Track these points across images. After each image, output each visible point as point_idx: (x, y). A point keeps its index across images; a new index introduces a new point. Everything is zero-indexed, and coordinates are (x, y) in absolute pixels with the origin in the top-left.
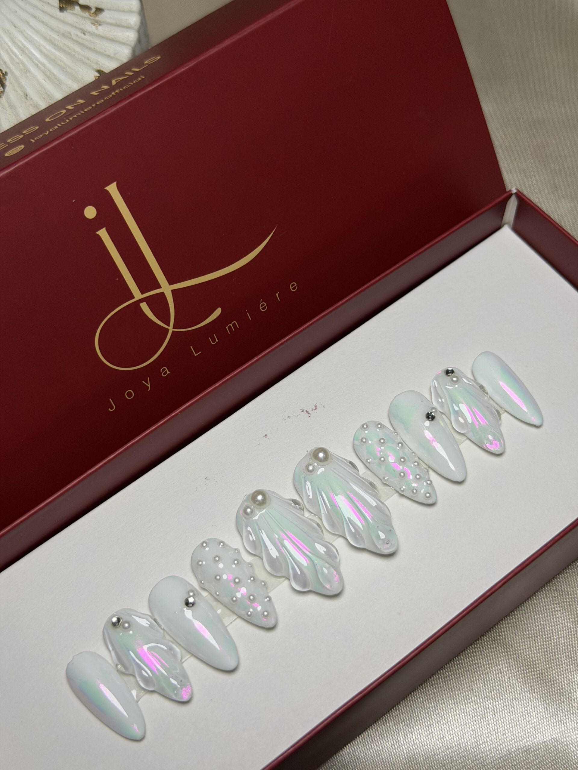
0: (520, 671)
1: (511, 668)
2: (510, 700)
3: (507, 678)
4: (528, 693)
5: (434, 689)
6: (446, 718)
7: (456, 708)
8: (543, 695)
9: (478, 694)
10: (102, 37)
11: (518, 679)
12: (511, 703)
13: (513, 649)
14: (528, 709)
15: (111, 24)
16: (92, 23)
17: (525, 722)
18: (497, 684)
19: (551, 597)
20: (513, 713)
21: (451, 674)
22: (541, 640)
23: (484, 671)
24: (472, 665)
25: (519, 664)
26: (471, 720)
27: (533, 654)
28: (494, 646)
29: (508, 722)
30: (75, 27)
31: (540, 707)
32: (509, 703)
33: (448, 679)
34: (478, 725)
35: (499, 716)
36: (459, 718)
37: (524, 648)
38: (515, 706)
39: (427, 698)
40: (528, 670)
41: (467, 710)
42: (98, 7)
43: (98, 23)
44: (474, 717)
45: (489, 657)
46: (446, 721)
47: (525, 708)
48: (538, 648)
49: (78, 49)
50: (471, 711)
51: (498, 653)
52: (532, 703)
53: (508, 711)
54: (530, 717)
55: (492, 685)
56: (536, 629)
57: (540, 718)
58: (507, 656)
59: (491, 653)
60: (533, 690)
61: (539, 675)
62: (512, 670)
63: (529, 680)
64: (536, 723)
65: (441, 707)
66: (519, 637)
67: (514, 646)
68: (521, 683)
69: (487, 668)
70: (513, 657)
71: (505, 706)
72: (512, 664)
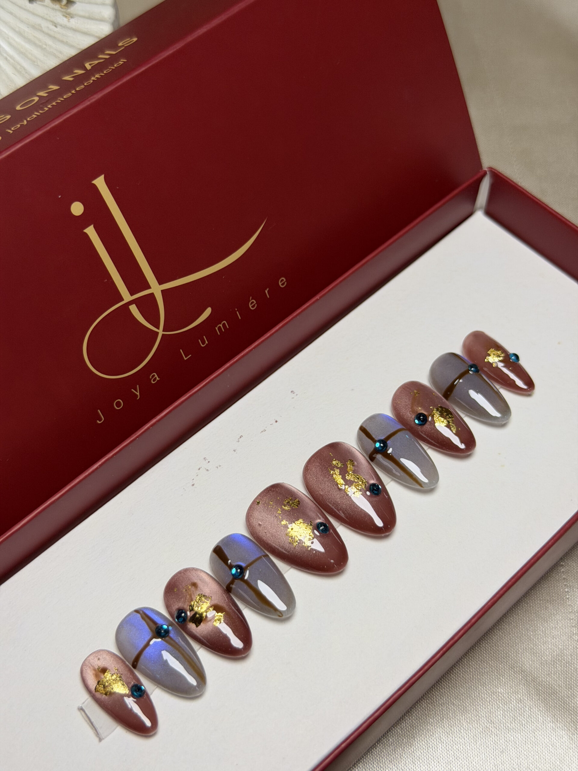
0: (541, 699)
1: (531, 696)
2: (532, 731)
3: (528, 707)
4: (551, 722)
5: (451, 722)
6: (465, 753)
7: (475, 742)
8: (567, 724)
9: (498, 726)
10: (75, 30)
11: (540, 708)
12: (534, 734)
13: (531, 676)
14: (552, 739)
15: (84, 17)
16: (64, 16)
17: (549, 753)
18: (517, 714)
19: (568, 619)
20: (536, 744)
21: (468, 705)
22: (560, 666)
23: (503, 700)
24: (490, 695)
25: (540, 692)
26: (492, 754)
27: (553, 680)
28: (511, 673)
29: (532, 754)
30: (46, 19)
31: (564, 737)
32: (531, 734)
33: (465, 711)
34: (500, 759)
35: (522, 748)
36: (479, 753)
37: (543, 675)
38: (538, 736)
39: (444, 731)
40: (550, 698)
41: (487, 743)
43: (69, 16)
44: (495, 751)
45: (508, 685)
46: (465, 757)
47: (548, 739)
48: (557, 674)
49: (50, 42)
50: (492, 745)
51: (516, 680)
52: (556, 733)
53: (531, 743)
54: (555, 749)
55: (512, 715)
56: (554, 653)
57: (565, 748)
58: (526, 683)
59: (509, 681)
60: (556, 719)
61: (561, 703)
62: (533, 698)
63: (551, 708)
64: (561, 754)
65: (459, 741)
66: (536, 663)
67: (532, 673)
68: (543, 712)
69: (506, 697)
70: (532, 684)
71: (528, 737)
72: (532, 692)
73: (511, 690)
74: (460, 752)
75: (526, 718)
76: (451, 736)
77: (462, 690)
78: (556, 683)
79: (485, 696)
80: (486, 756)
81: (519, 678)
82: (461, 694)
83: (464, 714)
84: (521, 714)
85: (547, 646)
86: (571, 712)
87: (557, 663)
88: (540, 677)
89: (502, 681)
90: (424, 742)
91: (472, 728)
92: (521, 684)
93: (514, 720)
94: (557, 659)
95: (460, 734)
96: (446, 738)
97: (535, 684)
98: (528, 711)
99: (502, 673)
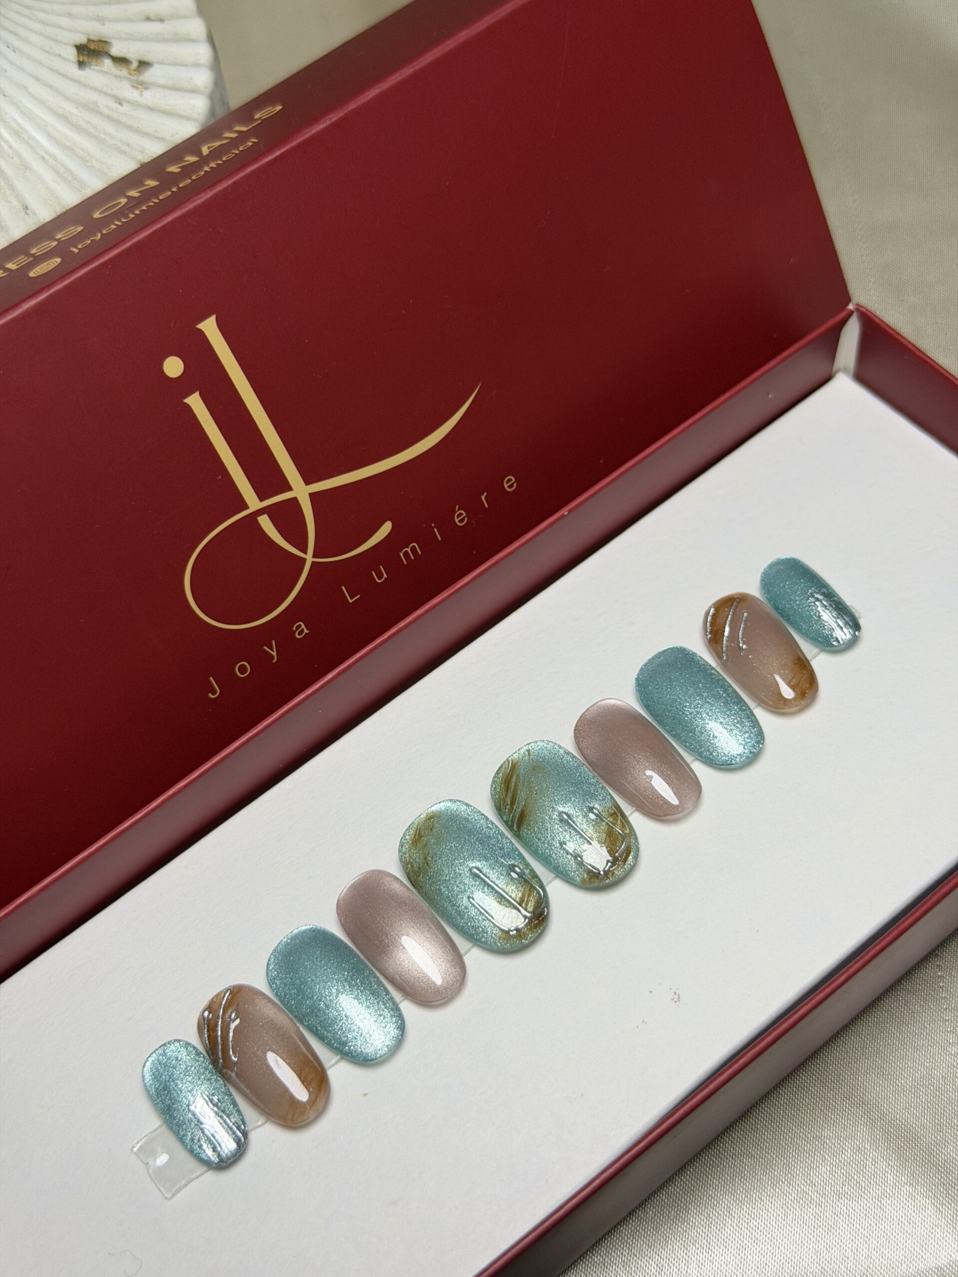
0: (893, 1148)
1: (876, 1143)
2: (877, 1198)
3: (871, 1160)
4: (907, 1185)
5: (747, 1184)
6: (769, 1233)
7: (785, 1215)
8: (933, 1187)
9: (822, 1189)
10: (151, 109)
11: (890, 1162)
12: (879, 1203)
13: (878, 1112)
14: (908, 1212)
15: (164, 87)
16: (133, 86)
17: (904, 1234)
18: (853, 1171)
19: (940, 1021)
20: (882, 1220)
21: (775, 1156)
22: (925, 1095)
23: (832, 1149)
24: (810, 1140)
25: (891, 1136)
26: (811, 1234)
28: (846, 1107)
29: (875, 1235)
30: (106, 94)
31: (928, 1209)
32: (875, 1202)
33: (770, 1166)
34: (824, 1242)
35: (859, 1225)
36: (791, 1232)
37: (897, 1109)
38: (886, 1207)
39: (735, 1199)
41: (804, 1217)
42: (142, 60)
43: (142, 86)
44: (817, 1229)
45: (839, 1125)
46: (769, 1238)
47: (902, 1211)
48: (920, 1107)
49: (110, 128)
50: (812, 1220)
51: (853, 1118)
52: (914, 1201)
53: (874, 1217)
54: (913, 1226)
55: (845, 1173)
56: (916, 1075)
57: (930, 1226)
58: (869, 1122)
59: (842, 1118)
60: (916, 1179)
61: (924, 1154)
62: (879, 1146)
63: (909, 1162)
64: (923, 1236)
65: (759, 1213)
66: (887, 1090)
67: (880, 1106)
68: (895, 1167)
69: (836, 1144)
70: (879, 1124)
71: (869, 1207)
72: (878, 1136)
73: (845, 1132)
74: (761, 1231)
75: (867, 1178)
76: (746, 1206)
77: (766, 1133)
78: (917, 1123)
79: (802, 1143)
80: (802, 1237)
81: (857, 1114)
82: (764, 1139)
83: (768, 1171)
84: (859, 1170)
85: (905, 1063)
86: (940, 1168)
87: (920, 1090)
88: (892, 1113)
89: (829, 1119)
90: (704, 1216)
91: (780, 1193)
92: (861, 1124)
93: (847, 1181)
94: (921, 1084)
95: (761, 1203)
96: (738, 1209)
97: (884, 1123)
98: (870, 1166)
99: (831, 1106)
